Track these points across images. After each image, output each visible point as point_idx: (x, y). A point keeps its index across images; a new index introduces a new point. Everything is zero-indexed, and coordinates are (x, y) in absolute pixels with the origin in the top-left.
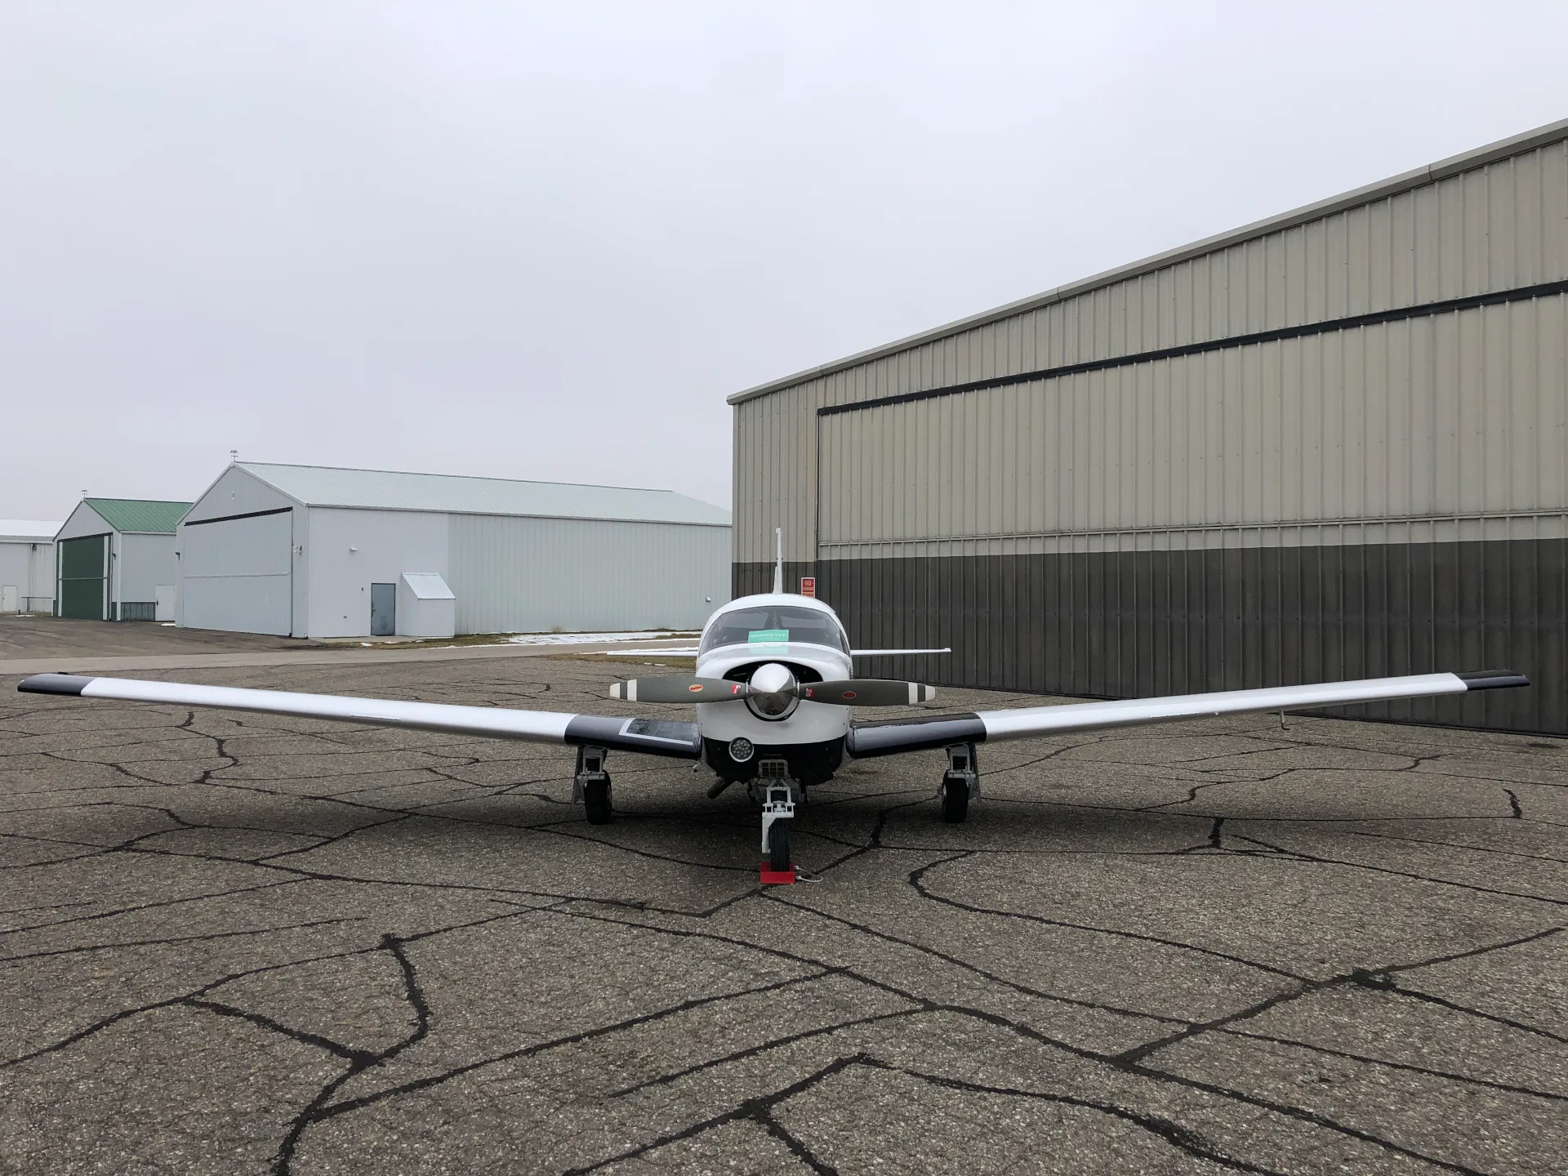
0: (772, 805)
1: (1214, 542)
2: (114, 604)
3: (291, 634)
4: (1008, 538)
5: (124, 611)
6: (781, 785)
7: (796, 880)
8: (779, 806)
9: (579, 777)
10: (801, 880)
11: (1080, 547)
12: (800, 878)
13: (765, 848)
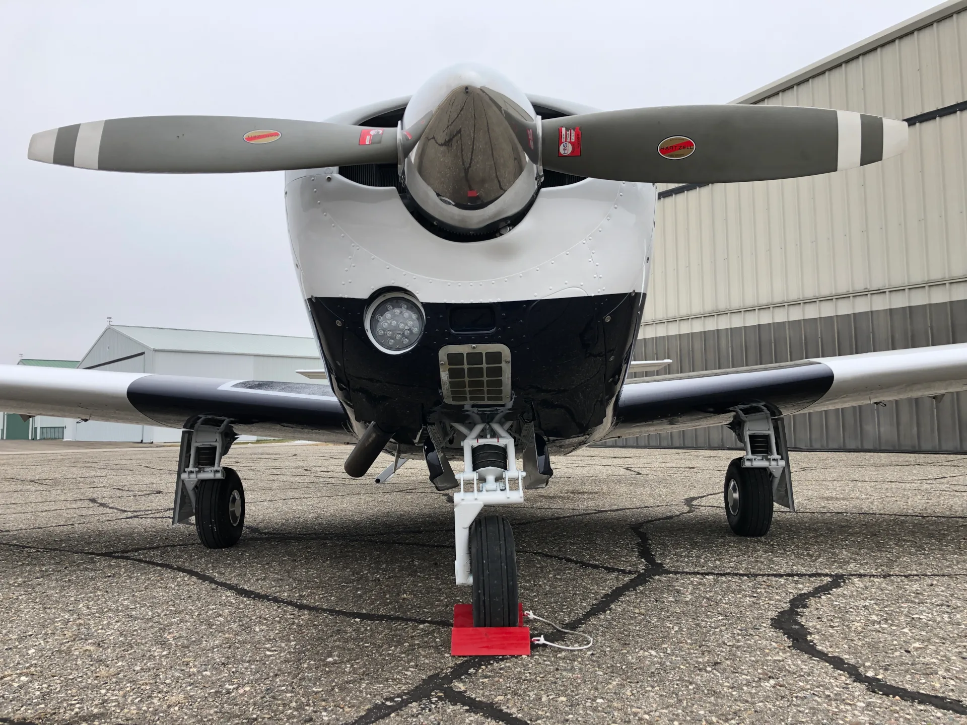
0: (474, 476)
1: (862, 306)
2: (36, 428)
3: (142, 441)
4: (672, 321)
5: (42, 433)
6: (494, 435)
7: (534, 647)
8: (491, 478)
9: (184, 476)
10: (544, 646)
11: (737, 322)
12: (542, 640)
13: (462, 575)
